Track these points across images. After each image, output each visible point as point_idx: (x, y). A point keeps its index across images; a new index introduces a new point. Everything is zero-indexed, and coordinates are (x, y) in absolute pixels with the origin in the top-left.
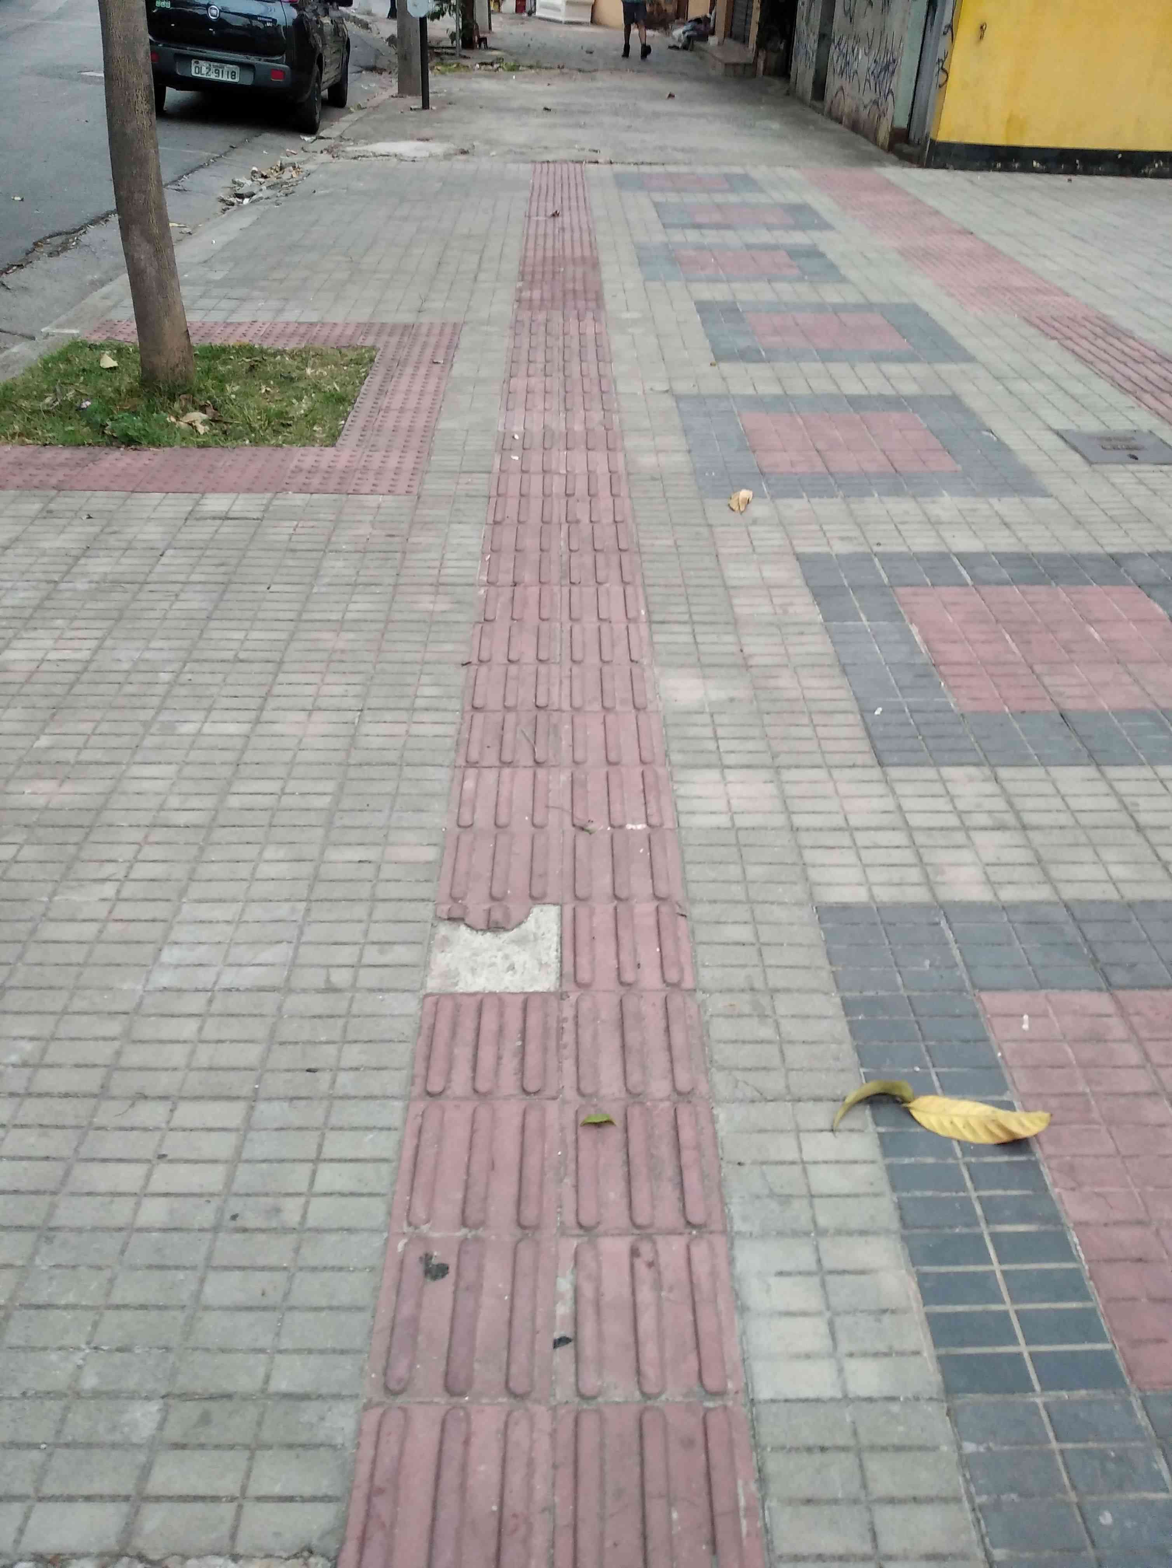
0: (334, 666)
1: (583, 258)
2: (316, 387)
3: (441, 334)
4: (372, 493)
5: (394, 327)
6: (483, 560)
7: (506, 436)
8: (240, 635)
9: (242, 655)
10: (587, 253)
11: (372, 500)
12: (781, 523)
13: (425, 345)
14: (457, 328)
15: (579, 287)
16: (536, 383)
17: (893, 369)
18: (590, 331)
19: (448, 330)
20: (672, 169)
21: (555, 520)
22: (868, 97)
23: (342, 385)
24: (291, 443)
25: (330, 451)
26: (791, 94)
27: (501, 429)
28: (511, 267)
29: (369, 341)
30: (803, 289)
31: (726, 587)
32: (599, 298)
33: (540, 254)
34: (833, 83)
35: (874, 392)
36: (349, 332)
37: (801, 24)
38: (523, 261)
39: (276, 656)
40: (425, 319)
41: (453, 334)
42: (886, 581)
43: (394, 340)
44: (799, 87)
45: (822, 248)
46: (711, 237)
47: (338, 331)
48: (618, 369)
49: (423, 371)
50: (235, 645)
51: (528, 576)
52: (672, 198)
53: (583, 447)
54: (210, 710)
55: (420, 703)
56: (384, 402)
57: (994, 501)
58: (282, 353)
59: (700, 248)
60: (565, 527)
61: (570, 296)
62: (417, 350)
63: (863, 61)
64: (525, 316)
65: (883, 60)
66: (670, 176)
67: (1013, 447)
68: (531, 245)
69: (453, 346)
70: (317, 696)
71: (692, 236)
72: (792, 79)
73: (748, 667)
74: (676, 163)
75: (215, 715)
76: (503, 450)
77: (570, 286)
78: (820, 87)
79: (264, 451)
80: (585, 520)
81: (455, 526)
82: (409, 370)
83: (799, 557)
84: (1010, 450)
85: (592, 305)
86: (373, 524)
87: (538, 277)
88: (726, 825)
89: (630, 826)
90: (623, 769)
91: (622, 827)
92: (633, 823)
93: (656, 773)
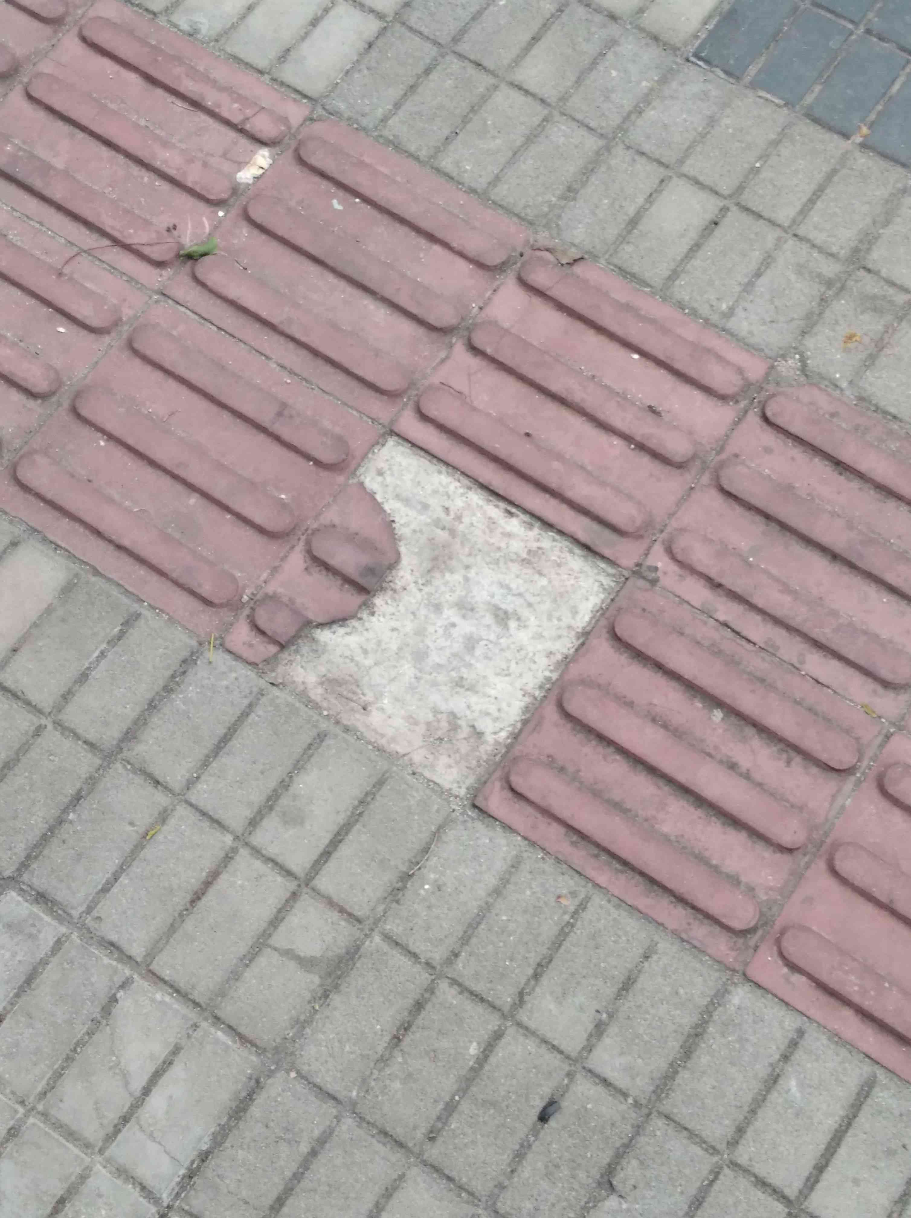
88: (373, 26)
89: (246, 176)
90: (46, 67)
91: (236, 190)
92: (241, 165)
93: (108, 23)
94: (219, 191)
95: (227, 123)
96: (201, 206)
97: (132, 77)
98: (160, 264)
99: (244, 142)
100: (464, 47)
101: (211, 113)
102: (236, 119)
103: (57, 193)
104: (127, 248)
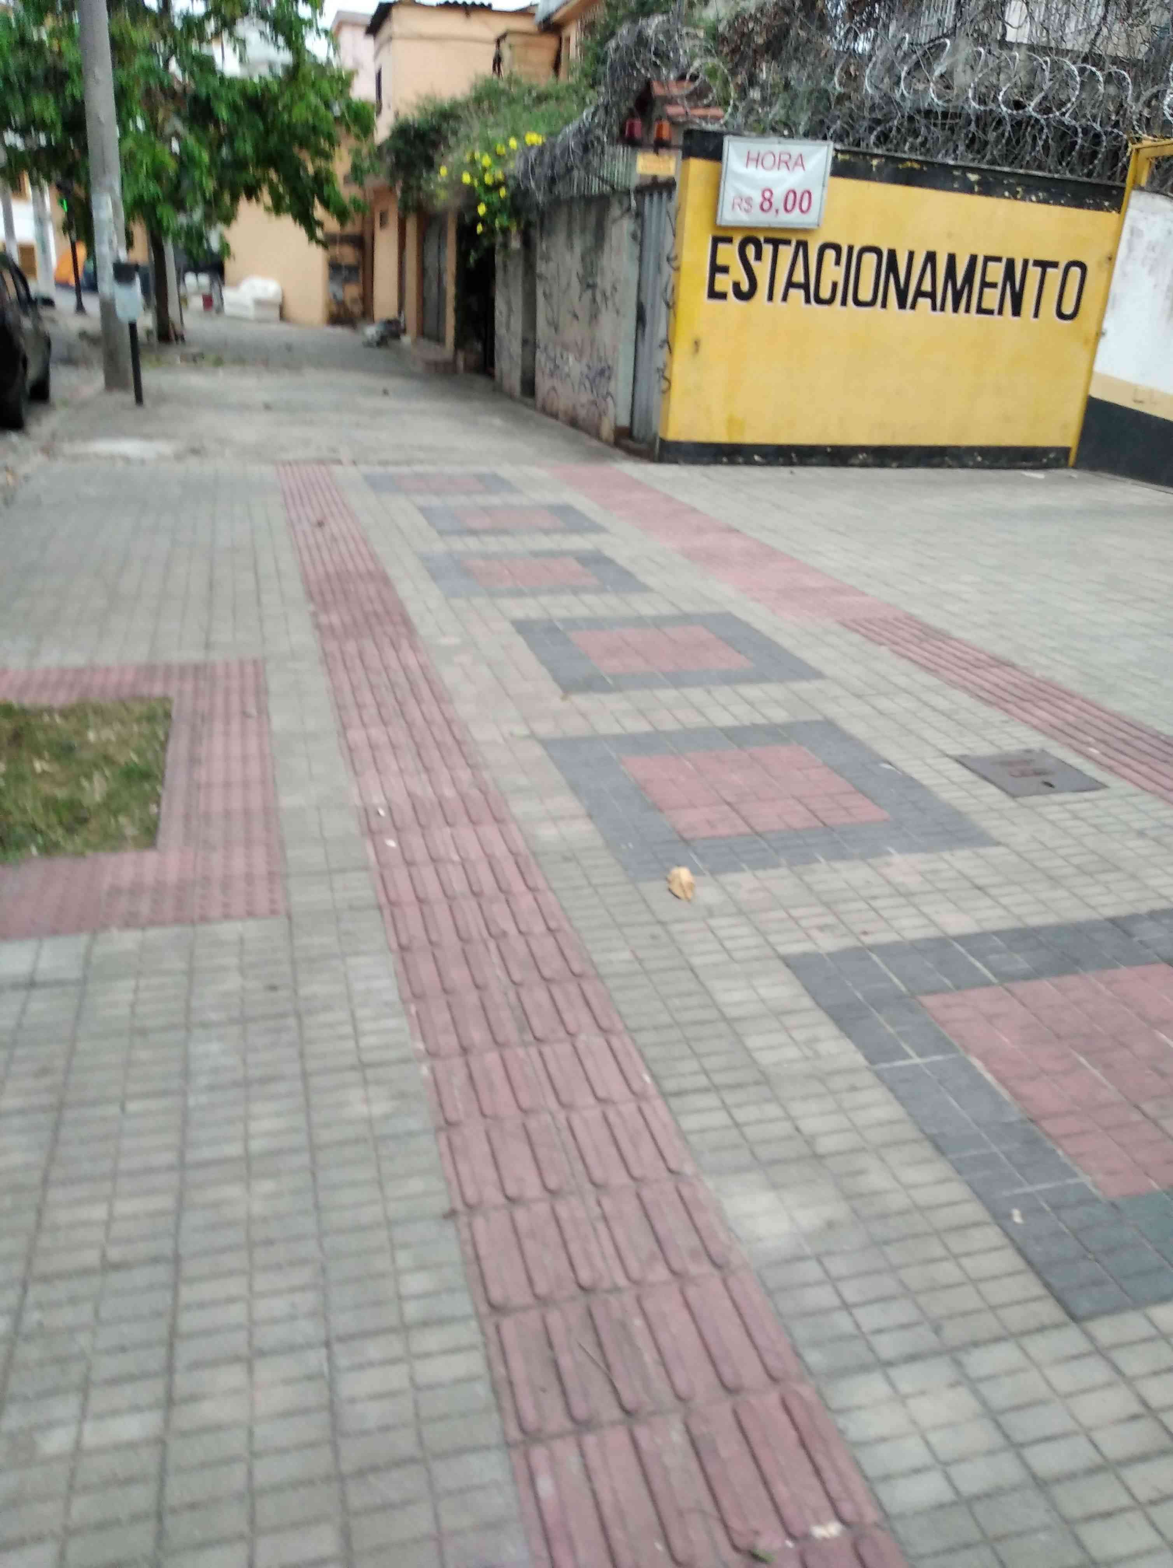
0: (261, 1255)
1: (370, 573)
2: (108, 759)
3: (242, 674)
4: (227, 917)
5: (183, 670)
6: (408, 1014)
7: (367, 812)
8: (99, 1212)
9: (115, 1254)
10: (371, 567)
11: (229, 930)
12: (740, 912)
13: (227, 692)
14: (259, 666)
15: (379, 608)
16: (377, 733)
17: (752, 692)
18: (412, 661)
19: (249, 670)
20: (419, 468)
21: (475, 934)
22: (585, 397)
23: (140, 753)
24: (96, 848)
25: (150, 858)
26: (498, 391)
27: (357, 802)
28: (295, 588)
29: (158, 689)
30: (612, 600)
31: (729, 1021)
32: (406, 622)
33: (320, 569)
34: (543, 384)
35: (747, 723)
36: (129, 677)
37: (500, 330)
38: (305, 579)
39: (166, 1246)
40: (217, 657)
41: (257, 675)
42: (903, 989)
43: (188, 687)
44: (506, 384)
45: (608, 552)
46: (493, 544)
47: (114, 678)
48: (464, 709)
49: (235, 727)
50: (97, 1234)
51: (477, 1035)
52: (434, 502)
53: (465, 819)
54: (85, 1388)
55: (413, 1311)
56: (202, 775)
57: (946, 855)
58: (50, 711)
59: (487, 557)
60: (492, 945)
61: (373, 620)
62: (219, 700)
63: (574, 366)
64: (332, 646)
65: (597, 366)
66: (420, 477)
67: (925, 782)
68: (306, 558)
69: (261, 691)
70: (251, 1325)
71: (472, 543)
72: (497, 378)
73: (818, 1157)
74: (421, 462)
75: (99, 1400)
76: (372, 833)
77: (368, 607)
78: (529, 387)
79: (61, 865)
80: (512, 930)
81: (352, 961)
82: (218, 727)
83: (788, 962)
84: (922, 786)
85: (402, 630)
86: (242, 971)
87: (329, 597)
88: (948, 1496)
89: (819, 1532)
90: (753, 1400)
91: (807, 1536)
92: (819, 1522)
93: (801, 1398)
94: (796, 1529)
95: (828, 1494)
96: (781, 1532)
97: (793, 1434)
98: (736, 1548)
99: (829, 1512)
100: (999, 1547)
101: (823, 1482)
102: (833, 1494)
103: (711, 1470)
104: (726, 1527)
